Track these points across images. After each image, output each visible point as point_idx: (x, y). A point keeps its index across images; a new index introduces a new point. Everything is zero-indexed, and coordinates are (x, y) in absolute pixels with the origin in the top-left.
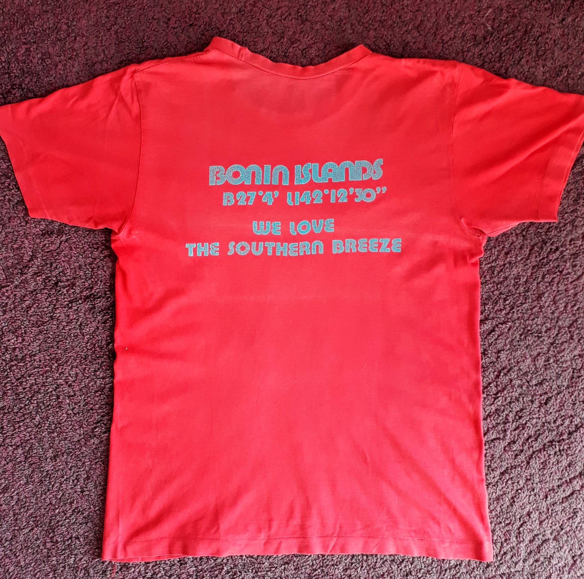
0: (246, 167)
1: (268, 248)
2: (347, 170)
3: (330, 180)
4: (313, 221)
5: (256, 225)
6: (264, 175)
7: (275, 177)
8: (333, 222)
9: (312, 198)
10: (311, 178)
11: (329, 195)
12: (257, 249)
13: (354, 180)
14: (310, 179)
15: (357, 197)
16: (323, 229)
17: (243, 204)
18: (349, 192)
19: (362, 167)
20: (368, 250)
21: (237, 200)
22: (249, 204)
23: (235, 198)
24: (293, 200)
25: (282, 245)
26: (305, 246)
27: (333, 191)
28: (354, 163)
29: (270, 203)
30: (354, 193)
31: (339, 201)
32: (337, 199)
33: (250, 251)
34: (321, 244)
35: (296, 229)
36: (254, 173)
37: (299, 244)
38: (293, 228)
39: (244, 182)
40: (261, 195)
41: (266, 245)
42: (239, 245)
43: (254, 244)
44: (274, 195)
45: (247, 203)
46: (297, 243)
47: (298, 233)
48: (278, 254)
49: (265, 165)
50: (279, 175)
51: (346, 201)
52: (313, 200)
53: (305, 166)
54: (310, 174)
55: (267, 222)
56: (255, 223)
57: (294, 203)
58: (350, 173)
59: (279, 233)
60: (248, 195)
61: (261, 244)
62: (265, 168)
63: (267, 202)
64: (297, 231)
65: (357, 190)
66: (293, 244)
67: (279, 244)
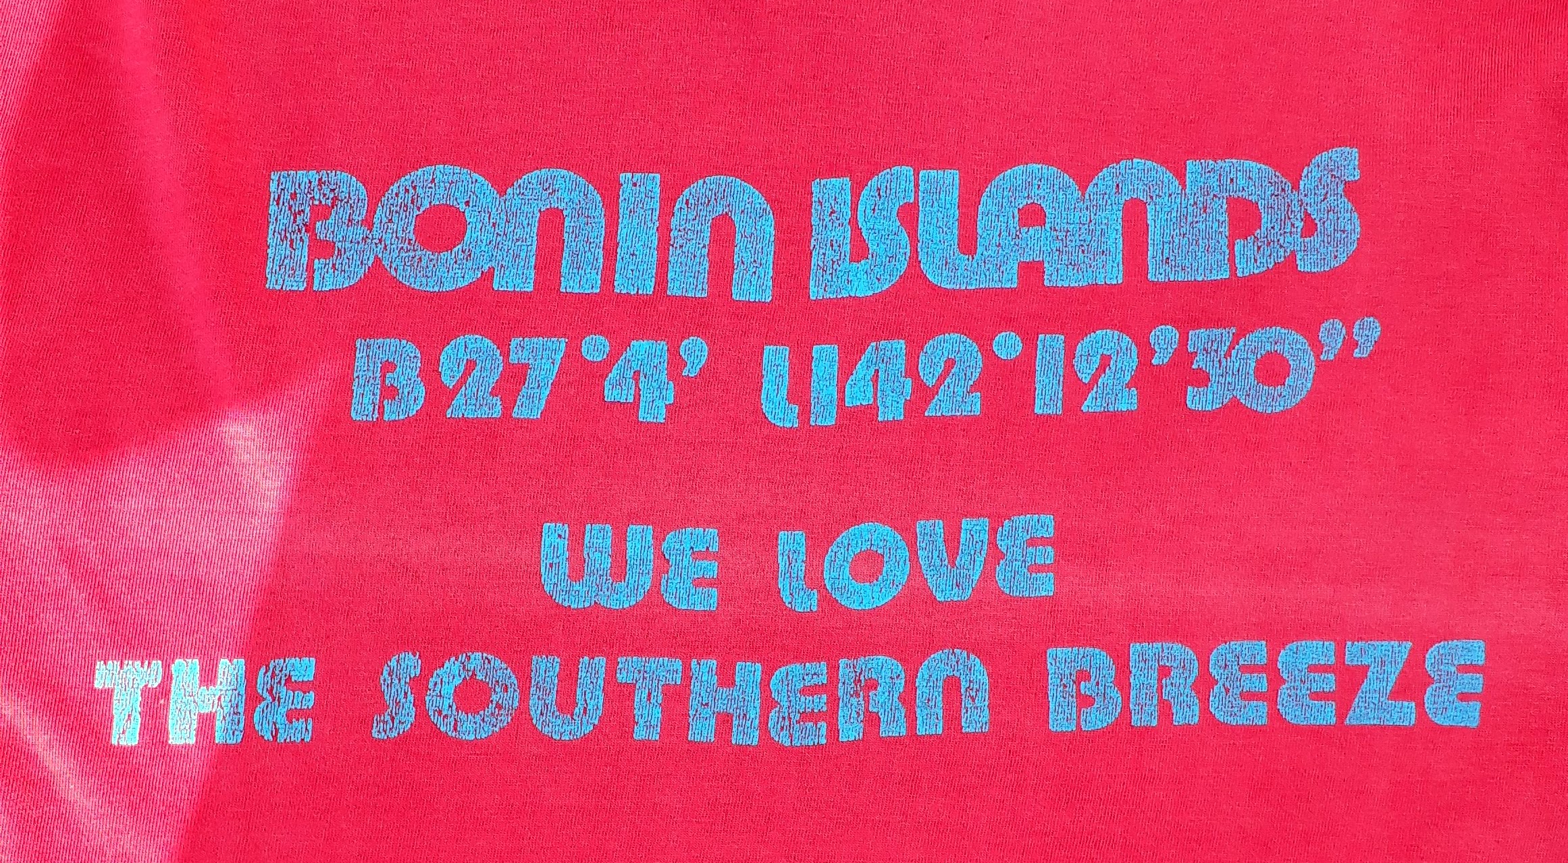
0: (502, 184)
1: (640, 696)
2: (1135, 215)
3: (1031, 271)
4: (921, 526)
5: (563, 544)
6: (622, 232)
7: (690, 246)
8: (1049, 532)
9: (919, 386)
10: (914, 261)
11: (1024, 368)
12: (566, 703)
13: (1181, 277)
14: (902, 266)
15: (1202, 379)
16: (988, 575)
17: (483, 413)
18: (1146, 351)
19: (1230, 200)
20: (1275, 715)
21: (442, 386)
22: (517, 413)
23: (430, 372)
24: (800, 391)
25: (726, 678)
26: (872, 685)
27: (1051, 345)
28: (1181, 175)
29: (653, 411)
30: (1183, 356)
31: (1090, 405)
32: (1075, 389)
33: (522, 715)
34: (977, 674)
35: (814, 579)
36: (551, 223)
37: (833, 670)
38: (800, 567)
39: (488, 276)
40: (599, 358)
41: (621, 677)
42: (450, 675)
43: (546, 668)
44: (676, 363)
45: (508, 408)
46: (823, 667)
47: (827, 600)
48: (702, 731)
49: (624, 177)
50: (713, 240)
51: (1128, 402)
52: (923, 394)
53: (874, 182)
54: (904, 237)
55: (634, 530)
56: (554, 536)
57: (805, 413)
58: (1154, 235)
59: (706, 601)
60: (513, 358)
61: (592, 670)
62: (626, 191)
63: (636, 405)
64: (821, 588)
65: (1198, 338)
66: (796, 668)
67: (705, 669)
